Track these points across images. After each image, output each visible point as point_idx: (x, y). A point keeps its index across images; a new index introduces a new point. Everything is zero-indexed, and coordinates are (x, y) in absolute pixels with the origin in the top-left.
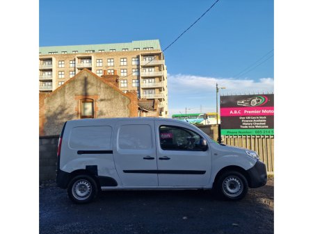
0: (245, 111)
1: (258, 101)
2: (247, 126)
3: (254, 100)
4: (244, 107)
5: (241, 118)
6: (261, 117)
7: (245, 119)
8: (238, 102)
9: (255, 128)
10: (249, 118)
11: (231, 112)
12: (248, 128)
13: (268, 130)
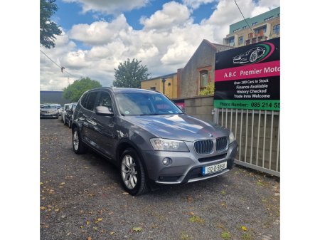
0: (242, 72)
1: (260, 53)
2: (242, 94)
3: (255, 53)
4: (241, 65)
5: (236, 83)
6: (261, 81)
7: (241, 85)
8: (235, 59)
9: (252, 98)
10: (244, 82)
11: (226, 75)
12: (243, 99)
13: (269, 102)
